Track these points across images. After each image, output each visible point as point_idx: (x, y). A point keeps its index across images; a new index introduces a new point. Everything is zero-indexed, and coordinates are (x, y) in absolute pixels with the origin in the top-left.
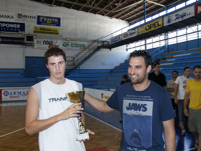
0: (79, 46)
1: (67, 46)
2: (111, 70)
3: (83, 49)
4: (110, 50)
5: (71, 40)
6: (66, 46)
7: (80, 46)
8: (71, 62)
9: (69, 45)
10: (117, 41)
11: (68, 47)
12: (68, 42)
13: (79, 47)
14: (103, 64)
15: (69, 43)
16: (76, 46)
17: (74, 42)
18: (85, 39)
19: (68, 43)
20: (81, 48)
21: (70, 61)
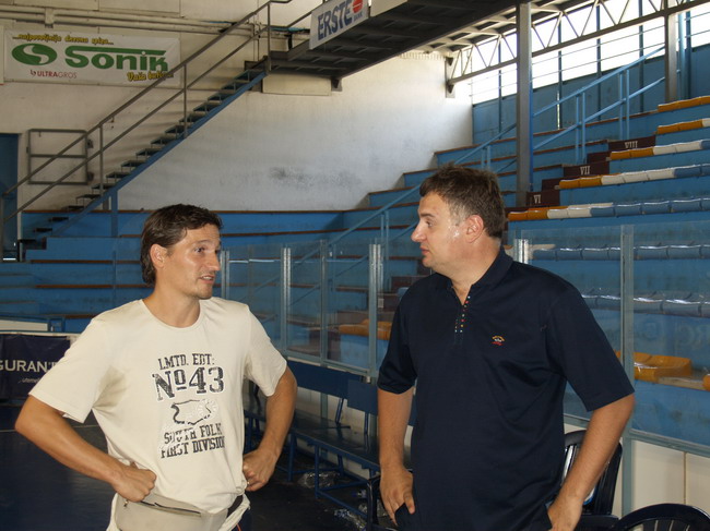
0: (120, 60)
1: (45, 58)
2: (334, 217)
3: (148, 82)
4: (336, 84)
5: (70, 19)
6: (35, 61)
7: (127, 63)
8: (58, 162)
9: (52, 55)
10: (348, 21)
11: (48, 68)
12: (51, 33)
13: (120, 66)
14: (282, 174)
15: (56, 39)
16: (103, 61)
17: (90, 35)
18: (164, 14)
19: (50, 44)
20: (136, 72)
21: (53, 157)
